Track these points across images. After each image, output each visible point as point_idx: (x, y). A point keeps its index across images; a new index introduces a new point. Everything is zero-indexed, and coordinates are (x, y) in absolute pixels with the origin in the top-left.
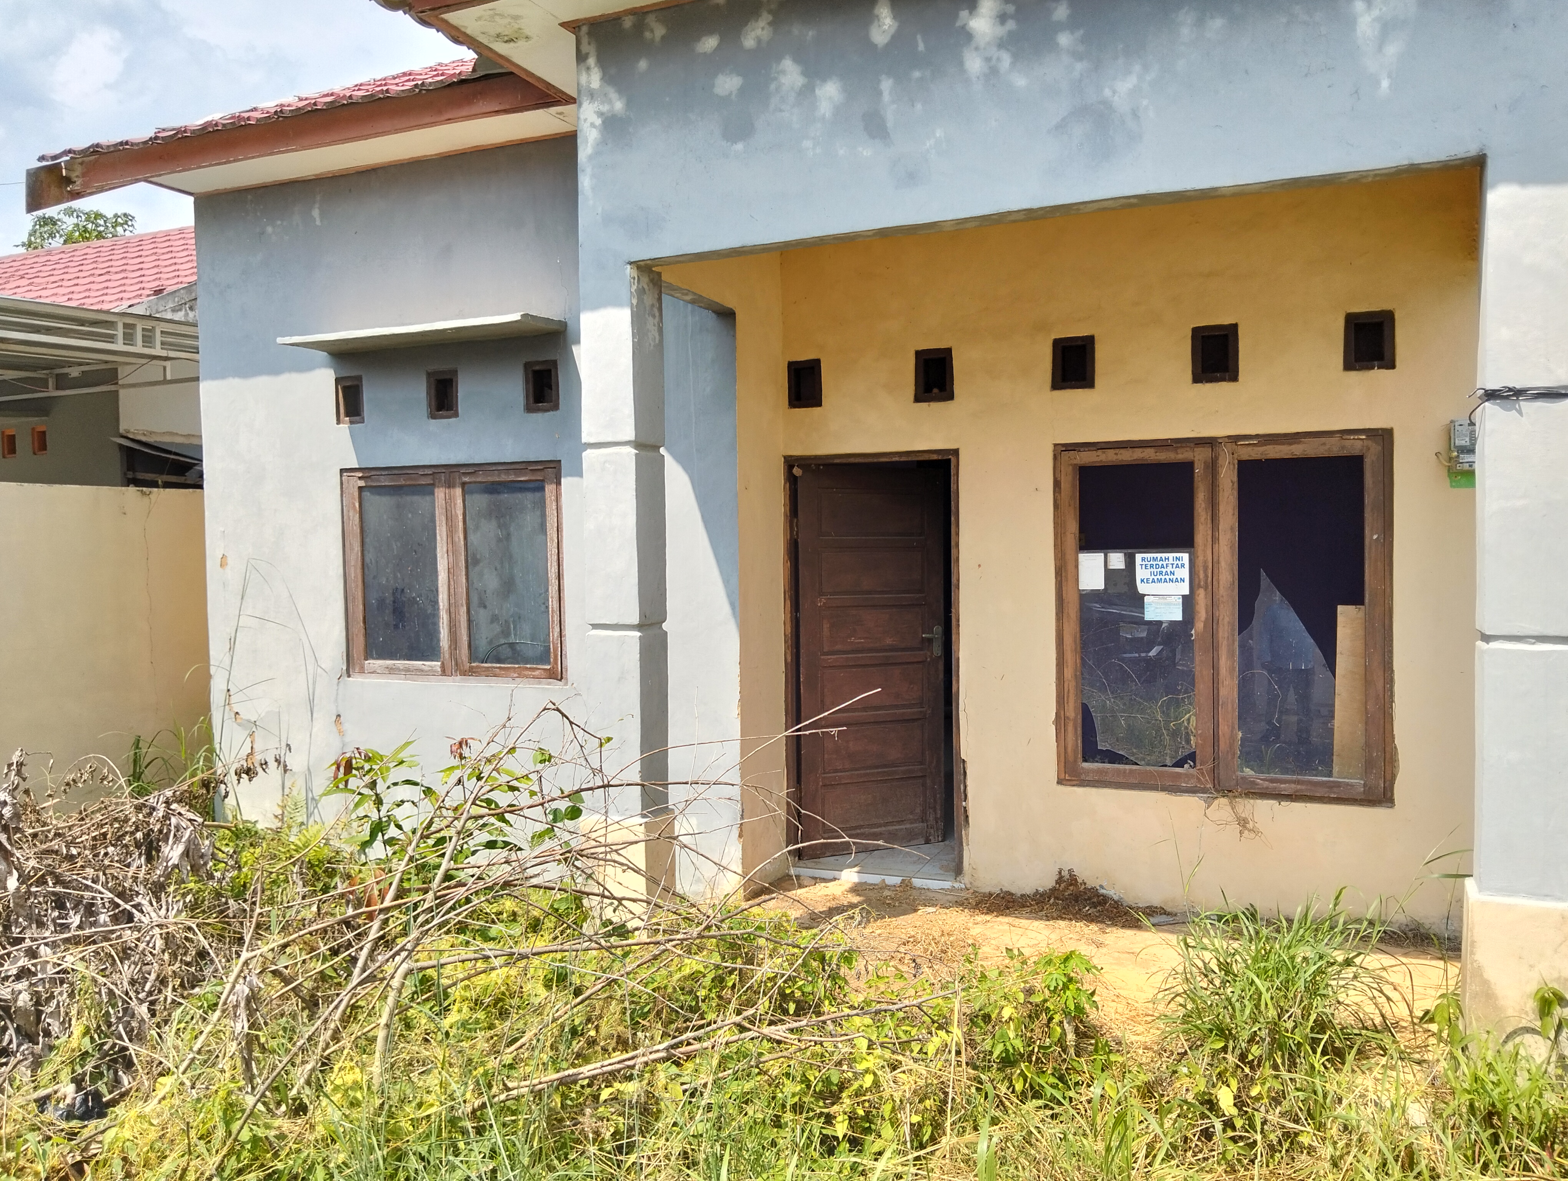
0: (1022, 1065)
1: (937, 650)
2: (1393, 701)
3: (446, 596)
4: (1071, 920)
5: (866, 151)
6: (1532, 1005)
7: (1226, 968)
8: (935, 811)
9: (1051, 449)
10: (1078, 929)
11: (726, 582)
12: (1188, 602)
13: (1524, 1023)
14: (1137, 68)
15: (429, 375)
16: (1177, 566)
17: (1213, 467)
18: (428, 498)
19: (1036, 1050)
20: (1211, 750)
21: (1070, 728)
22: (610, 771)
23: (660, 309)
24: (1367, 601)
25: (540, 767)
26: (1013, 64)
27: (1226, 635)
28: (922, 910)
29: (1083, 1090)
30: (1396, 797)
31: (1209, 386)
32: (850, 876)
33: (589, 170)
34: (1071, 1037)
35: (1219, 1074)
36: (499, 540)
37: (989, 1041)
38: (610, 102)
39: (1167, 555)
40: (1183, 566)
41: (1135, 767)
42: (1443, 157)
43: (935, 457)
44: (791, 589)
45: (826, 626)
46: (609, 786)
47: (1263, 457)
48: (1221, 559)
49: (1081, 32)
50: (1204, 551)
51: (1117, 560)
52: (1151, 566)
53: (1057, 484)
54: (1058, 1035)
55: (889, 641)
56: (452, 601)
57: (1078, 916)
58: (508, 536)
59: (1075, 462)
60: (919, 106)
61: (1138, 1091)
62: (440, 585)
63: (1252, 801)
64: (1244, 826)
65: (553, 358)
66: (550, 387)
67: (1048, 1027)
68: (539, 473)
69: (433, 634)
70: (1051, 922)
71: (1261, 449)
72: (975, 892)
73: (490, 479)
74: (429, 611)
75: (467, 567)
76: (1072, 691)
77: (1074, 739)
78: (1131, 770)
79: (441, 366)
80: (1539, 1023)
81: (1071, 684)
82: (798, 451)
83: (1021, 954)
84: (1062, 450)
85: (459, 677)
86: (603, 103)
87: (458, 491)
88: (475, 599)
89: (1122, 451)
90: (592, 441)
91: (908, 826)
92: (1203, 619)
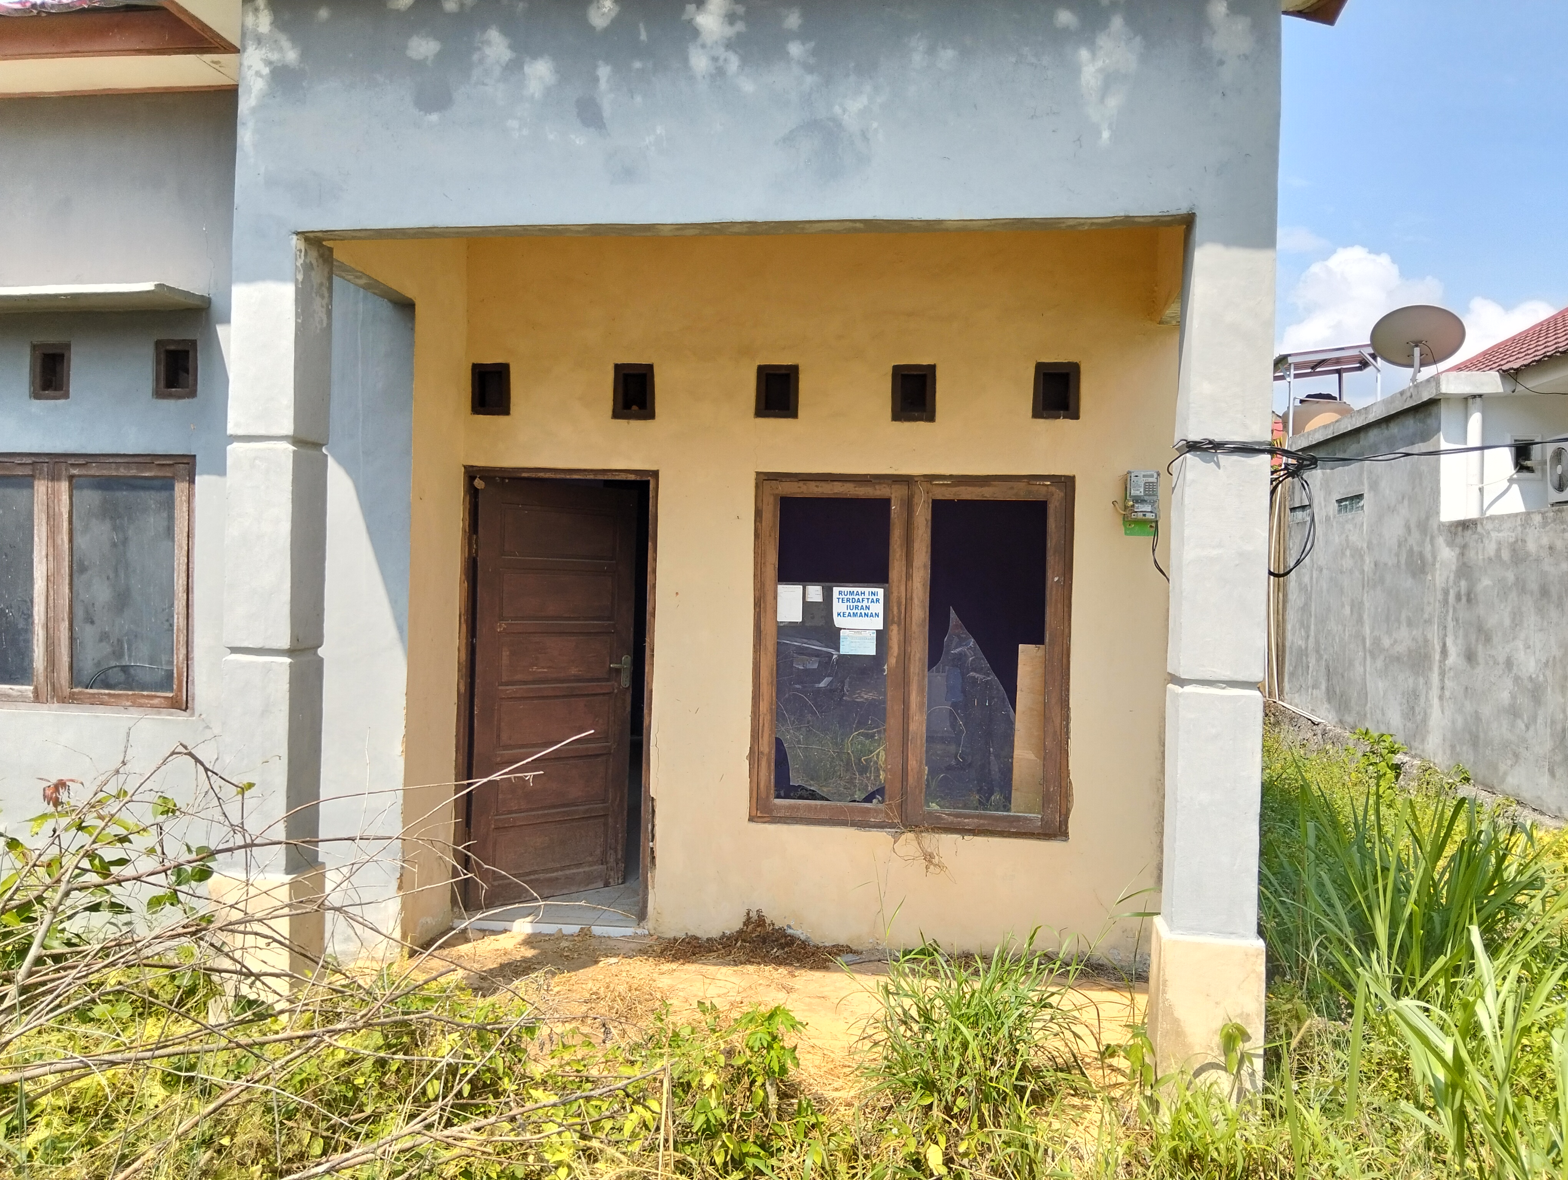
0: (724, 1135)
1: (625, 681)
2: (1068, 738)
3: (42, 609)
4: (759, 963)
5: (580, 139)
6: (1217, 1040)
7: (926, 1015)
8: (616, 852)
9: (753, 476)
10: (767, 974)
11: (394, 602)
12: (881, 636)
13: (1210, 1059)
14: (868, 88)
15: (34, 347)
16: (872, 601)
17: (909, 505)
18: (25, 492)
19: (737, 1118)
20: (899, 785)
21: (764, 763)
22: (253, 826)
23: (330, 289)
24: (1047, 640)
25: (161, 818)
26: (742, 67)
27: (917, 671)
28: (604, 962)
29: (785, 1155)
30: (1070, 830)
31: (907, 425)
32: (523, 927)
33: (251, 124)
34: (773, 1100)
35: (928, 1132)
36: (114, 545)
37: (689, 1112)
38: (281, 49)
39: (863, 589)
40: (878, 600)
41: (826, 803)
42: (1156, 213)
43: (632, 477)
44: (467, 611)
45: (506, 653)
46: (253, 845)
47: (956, 498)
48: (915, 596)
49: (813, 44)
50: (898, 587)
51: (815, 593)
52: (848, 600)
53: (758, 514)
54: (761, 1099)
55: (574, 671)
56: (51, 614)
57: (766, 959)
58: (125, 541)
59: (777, 492)
60: (638, 99)
61: (845, 1155)
62: (35, 595)
63: (937, 836)
64: (930, 862)
65: (194, 338)
66: (187, 372)
67: (750, 1090)
68: (168, 469)
69: (24, 652)
70: (740, 968)
71: (955, 489)
72: (659, 938)
73: (105, 472)
74: (20, 626)
75: (71, 576)
76: (766, 725)
77: (767, 774)
78: (821, 805)
79: (51, 338)
80: (1223, 1059)
81: (766, 718)
82: (480, 461)
83: (714, 1007)
84: (764, 479)
85: (56, 705)
86: (272, 50)
87: (64, 486)
88: (80, 613)
89: (823, 484)
90: (240, 432)
91: (587, 869)
92: (895, 654)
